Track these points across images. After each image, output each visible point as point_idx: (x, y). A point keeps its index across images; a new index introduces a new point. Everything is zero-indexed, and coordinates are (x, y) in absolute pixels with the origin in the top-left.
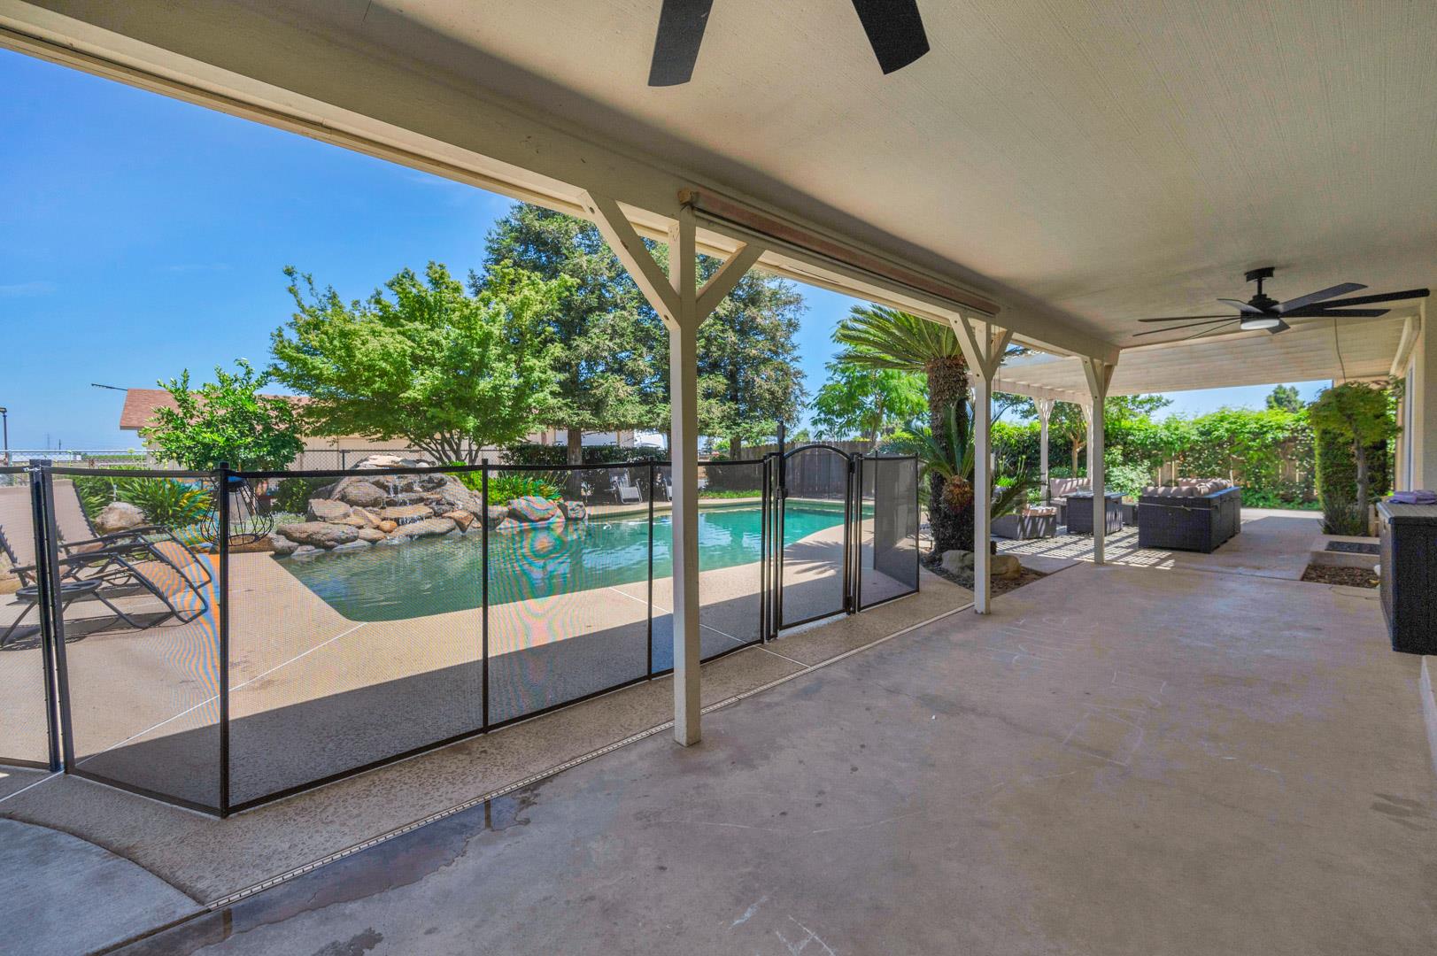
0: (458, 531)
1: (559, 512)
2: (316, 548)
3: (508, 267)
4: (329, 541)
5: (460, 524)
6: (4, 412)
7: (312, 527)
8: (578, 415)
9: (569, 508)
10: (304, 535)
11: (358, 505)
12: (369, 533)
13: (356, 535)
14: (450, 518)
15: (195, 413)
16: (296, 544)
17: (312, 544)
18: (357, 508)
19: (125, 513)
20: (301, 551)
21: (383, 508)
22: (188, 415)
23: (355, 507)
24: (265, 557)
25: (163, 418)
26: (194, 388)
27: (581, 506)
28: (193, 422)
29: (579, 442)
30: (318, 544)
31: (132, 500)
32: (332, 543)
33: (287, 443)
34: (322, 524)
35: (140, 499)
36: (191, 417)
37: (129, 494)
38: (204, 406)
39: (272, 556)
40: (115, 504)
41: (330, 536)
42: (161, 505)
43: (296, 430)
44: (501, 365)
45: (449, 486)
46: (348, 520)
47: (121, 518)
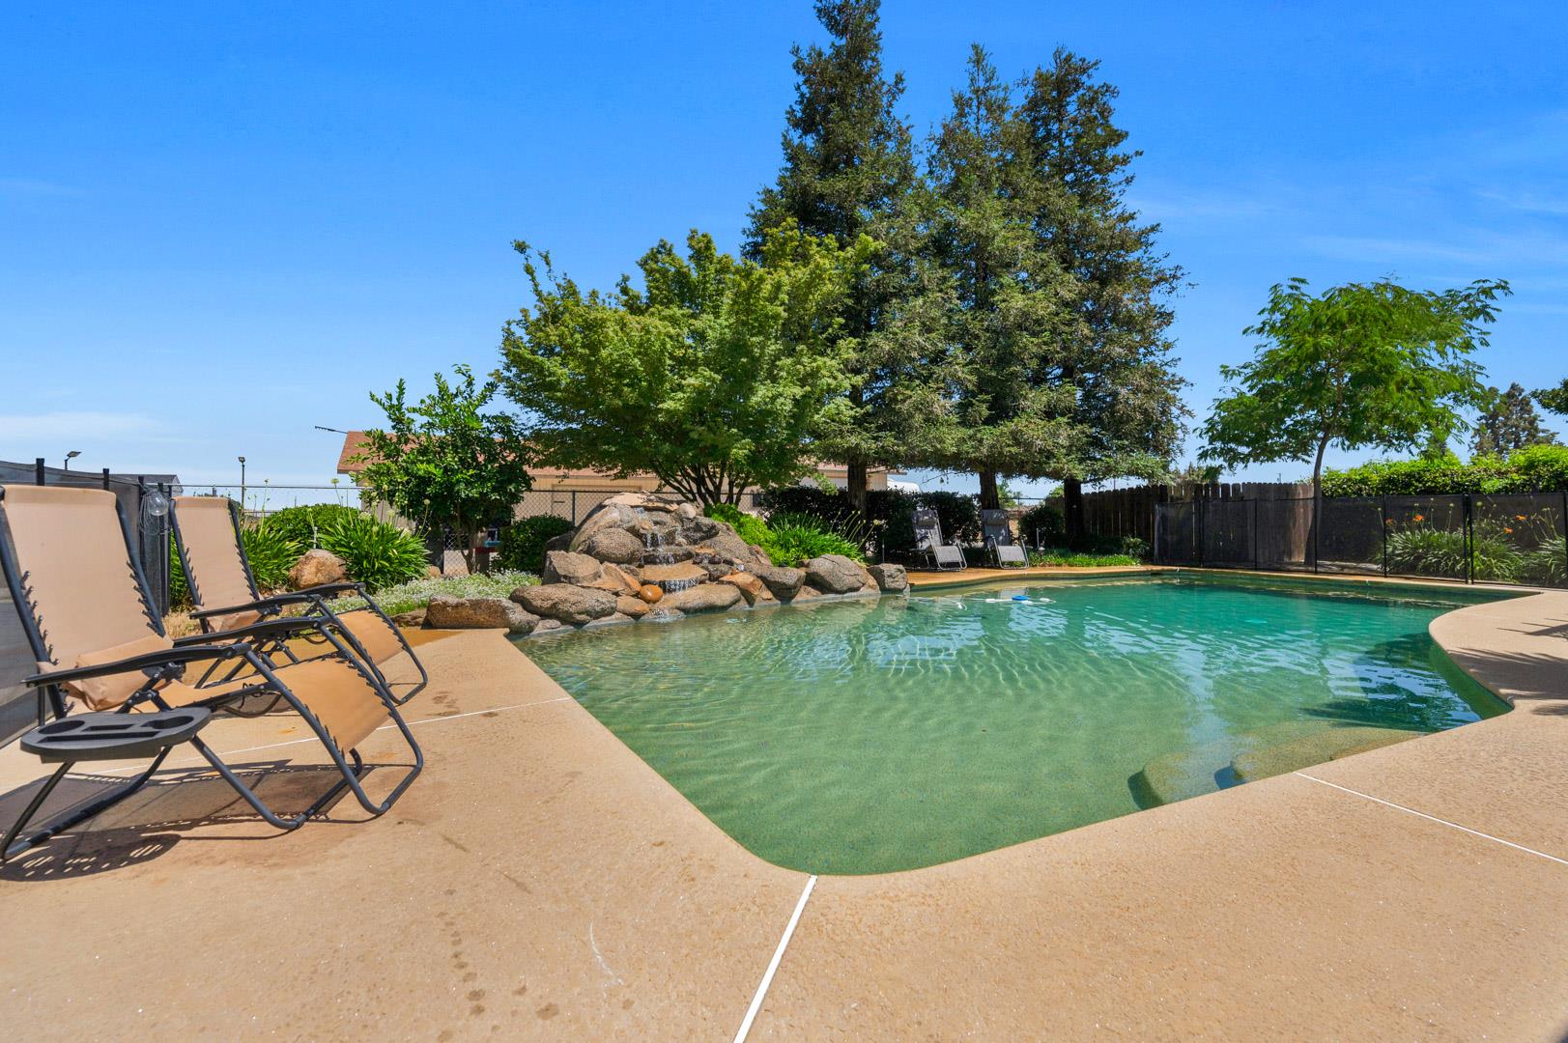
0: (743, 604)
1: (872, 581)
2: (562, 624)
3: (792, 229)
4: (580, 613)
5: (747, 595)
6: (243, 462)
7: (556, 592)
8: (876, 439)
9: (886, 573)
10: (547, 604)
11: (611, 562)
12: (627, 602)
13: (614, 605)
14: (730, 583)
15: (410, 436)
16: (537, 617)
17: (557, 617)
18: (609, 564)
19: (323, 564)
20: (543, 627)
21: (640, 566)
22: (403, 440)
23: (607, 564)
24: (498, 634)
25: (374, 444)
26: (410, 400)
27: (902, 572)
28: (407, 448)
29: (864, 482)
30: (566, 619)
31: (333, 548)
32: (583, 617)
33: (513, 479)
34: (571, 588)
35: (343, 546)
36: (406, 443)
37: (331, 539)
38: (421, 428)
39: (507, 636)
40: (313, 552)
41: (580, 607)
42: (367, 556)
43: (523, 460)
44: (789, 361)
45: (721, 537)
46: (598, 583)
47: (318, 571)
